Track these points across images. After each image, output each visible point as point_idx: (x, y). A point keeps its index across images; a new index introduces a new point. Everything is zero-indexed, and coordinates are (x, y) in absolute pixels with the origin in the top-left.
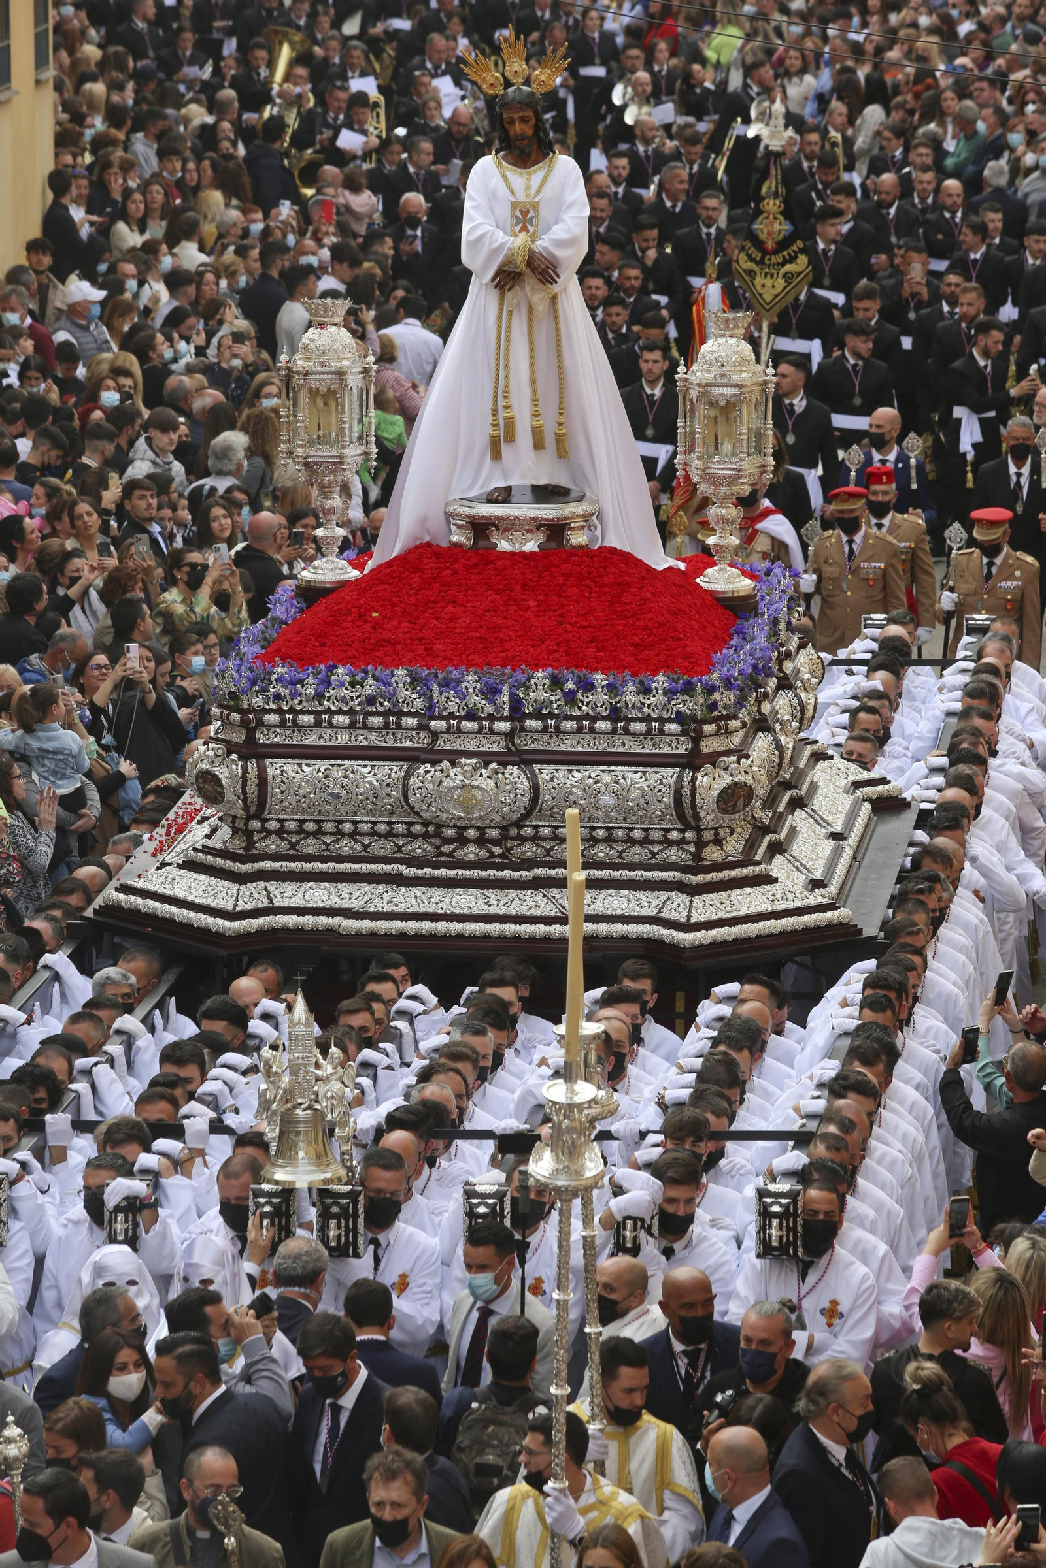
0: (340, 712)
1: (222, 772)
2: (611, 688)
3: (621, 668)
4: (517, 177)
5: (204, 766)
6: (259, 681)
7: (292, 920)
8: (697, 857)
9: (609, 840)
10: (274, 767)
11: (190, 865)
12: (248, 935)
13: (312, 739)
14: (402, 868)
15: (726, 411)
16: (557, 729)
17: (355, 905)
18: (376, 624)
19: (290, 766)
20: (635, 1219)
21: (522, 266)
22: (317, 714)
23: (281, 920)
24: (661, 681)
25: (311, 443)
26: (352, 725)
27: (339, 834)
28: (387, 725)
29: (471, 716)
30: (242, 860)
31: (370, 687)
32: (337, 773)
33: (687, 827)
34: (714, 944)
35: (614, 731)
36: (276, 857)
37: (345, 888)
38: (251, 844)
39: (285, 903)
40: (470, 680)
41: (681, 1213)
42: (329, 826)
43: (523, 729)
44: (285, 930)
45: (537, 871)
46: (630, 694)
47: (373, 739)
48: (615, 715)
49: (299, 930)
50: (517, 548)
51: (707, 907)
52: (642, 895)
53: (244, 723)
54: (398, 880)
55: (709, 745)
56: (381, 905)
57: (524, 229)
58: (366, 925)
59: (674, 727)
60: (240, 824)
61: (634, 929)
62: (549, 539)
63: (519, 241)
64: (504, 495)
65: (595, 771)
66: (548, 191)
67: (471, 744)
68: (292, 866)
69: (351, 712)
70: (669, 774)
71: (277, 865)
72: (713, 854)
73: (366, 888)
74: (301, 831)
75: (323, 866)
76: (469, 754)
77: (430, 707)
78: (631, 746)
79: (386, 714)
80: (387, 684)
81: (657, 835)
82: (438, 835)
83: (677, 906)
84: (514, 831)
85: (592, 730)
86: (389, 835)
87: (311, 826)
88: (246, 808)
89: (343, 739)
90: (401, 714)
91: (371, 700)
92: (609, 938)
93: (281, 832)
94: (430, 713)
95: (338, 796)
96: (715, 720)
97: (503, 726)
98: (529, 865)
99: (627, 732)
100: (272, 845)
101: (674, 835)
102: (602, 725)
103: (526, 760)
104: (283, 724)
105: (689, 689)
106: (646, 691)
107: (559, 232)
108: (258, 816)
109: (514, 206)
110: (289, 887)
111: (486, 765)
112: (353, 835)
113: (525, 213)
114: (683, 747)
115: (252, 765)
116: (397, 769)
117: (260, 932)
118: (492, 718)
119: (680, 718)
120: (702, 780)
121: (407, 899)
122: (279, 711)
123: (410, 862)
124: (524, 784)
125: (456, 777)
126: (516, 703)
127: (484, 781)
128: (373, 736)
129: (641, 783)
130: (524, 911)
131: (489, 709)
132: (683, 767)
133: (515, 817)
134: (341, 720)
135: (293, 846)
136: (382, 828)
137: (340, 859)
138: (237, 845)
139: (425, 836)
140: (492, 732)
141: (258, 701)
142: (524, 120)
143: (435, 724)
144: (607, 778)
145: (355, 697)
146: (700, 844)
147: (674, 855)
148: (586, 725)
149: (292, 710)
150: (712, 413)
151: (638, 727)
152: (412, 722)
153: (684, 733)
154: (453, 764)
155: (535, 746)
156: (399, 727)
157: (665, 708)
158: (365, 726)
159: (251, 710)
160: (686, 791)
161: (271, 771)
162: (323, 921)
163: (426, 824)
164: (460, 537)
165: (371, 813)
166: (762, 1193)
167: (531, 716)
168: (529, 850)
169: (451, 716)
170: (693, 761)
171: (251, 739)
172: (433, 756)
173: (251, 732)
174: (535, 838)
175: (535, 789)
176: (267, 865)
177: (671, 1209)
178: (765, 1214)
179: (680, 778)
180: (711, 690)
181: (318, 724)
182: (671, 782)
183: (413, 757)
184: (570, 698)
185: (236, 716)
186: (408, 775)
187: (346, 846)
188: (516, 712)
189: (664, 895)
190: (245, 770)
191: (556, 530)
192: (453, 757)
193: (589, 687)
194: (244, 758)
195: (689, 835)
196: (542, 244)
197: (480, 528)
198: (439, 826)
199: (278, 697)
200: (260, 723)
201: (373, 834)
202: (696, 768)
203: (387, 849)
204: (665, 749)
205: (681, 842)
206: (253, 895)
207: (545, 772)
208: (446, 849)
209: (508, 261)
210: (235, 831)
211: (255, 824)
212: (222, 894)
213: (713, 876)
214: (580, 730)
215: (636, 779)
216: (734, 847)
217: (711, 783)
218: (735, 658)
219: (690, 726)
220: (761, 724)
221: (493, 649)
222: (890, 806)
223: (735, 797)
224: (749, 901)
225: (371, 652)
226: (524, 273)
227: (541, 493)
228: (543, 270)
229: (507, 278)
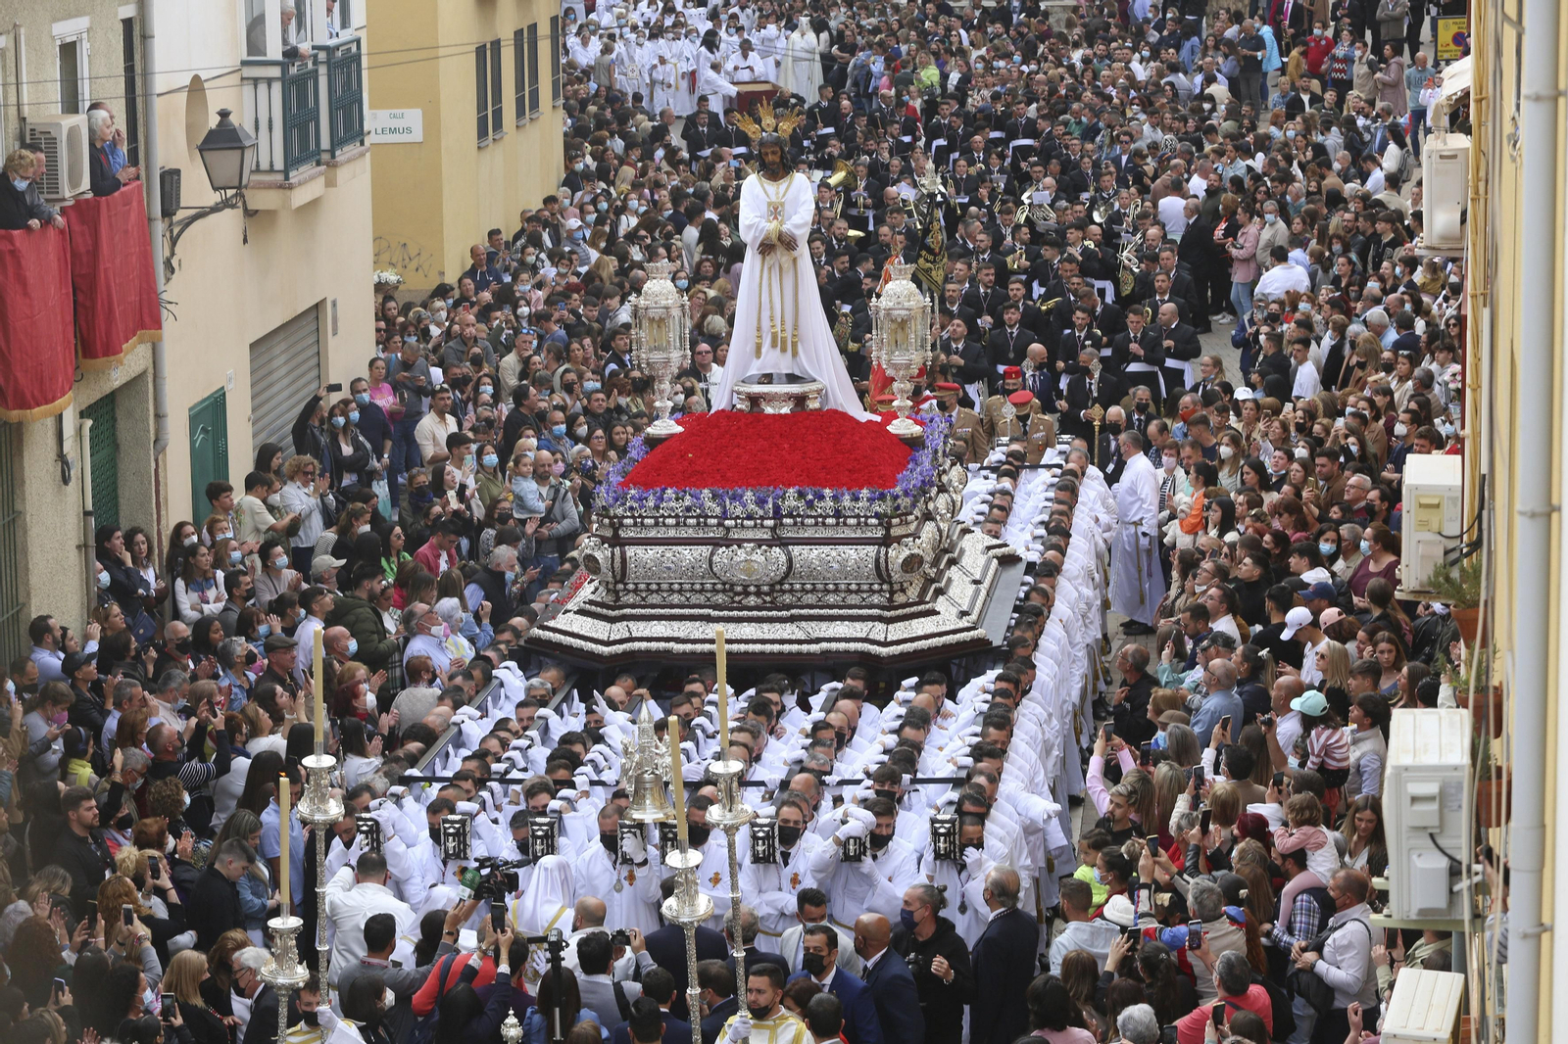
0: (670, 516)
1: (598, 555)
2: (835, 498)
3: (841, 486)
4: (771, 187)
5: (588, 551)
6: (621, 498)
7: (643, 645)
8: (890, 600)
9: (836, 591)
10: (630, 551)
11: (581, 612)
12: (617, 655)
13: (652, 534)
14: (710, 611)
15: (903, 324)
16: (802, 523)
17: (682, 635)
18: (691, 462)
19: (639, 550)
20: (855, 838)
21: (775, 240)
22: (656, 518)
23: (637, 645)
24: (865, 493)
25: (651, 350)
26: (678, 524)
27: (671, 591)
28: (698, 524)
29: (749, 517)
30: (613, 608)
31: (688, 501)
32: (669, 554)
33: (883, 582)
34: (902, 654)
35: (838, 524)
36: (633, 606)
37: (676, 624)
38: (618, 599)
39: (639, 635)
40: (749, 495)
41: (884, 833)
42: (665, 586)
43: (782, 524)
44: (640, 651)
45: (793, 611)
46: (846, 501)
47: (690, 533)
48: (838, 514)
49: (648, 652)
50: (777, 412)
51: (897, 631)
52: (858, 625)
53: (612, 525)
54: (708, 619)
55: (895, 532)
56: (697, 635)
57: (776, 218)
58: (688, 647)
59: (874, 521)
60: (611, 586)
61: (852, 646)
62: (796, 405)
63: (773, 225)
64: (768, 378)
65: (826, 549)
66: (789, 195)
67: (750, 535)
68: (643, 611)
69: (677, 516)
70: (872, 550)
71: (634, 611)
72: (900, 598)
73: (688, 624)
74: (648, 590)
75: (662, 611)
76: (749, 541)
77: (725, 512)
78: (849, 534)
79: (698, 517)
80: (698, 499)
81: (865, 587)
82: (731, 590)
83: (878, 631)
84: (778, 587)
85: (824, 524)
86: (701, 591)
87: (654, 587)
88: (614, 576)
89: (672, 533)
90: (707, 517)
91: (688, 509)
92: (838, 652)
93: (636, 591)
94: (724, 515)
95: (669, 568)
96: (899, 516)
97: (770, 523)
98: (788, 607)
99: (845, 524)
100: (631, 599)
101: (876, 587)
102: (830, 521)
103: (784, 543)
104: (635, 524)
105: (882, 497)
106: (856, 499)
107: (796, 219)
108: (622, 581)
109: (769, 204)
110: (641, 625)
111: (760, 547)
112: (680, 591)
113: (776, 209)
114: (880, 533)
115: (617, 550)
116: (705, 550)
117: (625, 653)
118: (762, 518)
119: (877, 515)
120: (892, 553)
121: (713, 630)
122: (633, 517)
123: (716, 607)
124: (783, 558)
125: (741, 555)
126: (777, 509)
127: (758, 557)
128: (690, 531)
129: (855, 556)
130: (786, 636)
131: (761, 512)
132: (880, 545)
133: (778, 578)
134: (671, 521)
135: (643, 599)
136: (698, 587)
137: (672, 606)
138: (609, 599)
139: (724, 591)
140: (762, 526)
141: (620, 511)
142: (773, 153)
143: (728, 523)
144: (834, 553)
145: (679, 507)
146: (892, 592)
147: (876, 599)
148: (820, 521)
149: (640, 516)
150: (894, 326)
151: (852, 521)
152: (714, 521)
153: (880, 524)
154: (739, 547)
155: (789, 535)
156: (706, 524)
157: (868, 509)
158: (685, 525)
159: (616, 516)
160: (882, 560)
161: (628, 554)
162: (662, 645)
163: (724, 584)
165: (691, 578)
166: (933, 821)
167: (786, 516)
168: (787, 599)
169: (738, 517)
170: (886, 541)
171: (616, 535)
172: (727, 542)
173: (616, 531)
174: (791, 591)
175: (790, 561)
176: (627, 611)
177: (878, 831)
178: (935, 834)
179: (879, 552)
180: (896, 498)
181: (657, 524)
182: (873, 555)
183: (715, 543)
184: (810, 505)
185: (606, 521)
186: (712, 554)
187: (676, 599)
188: (777, 514)
189: (870, 624)
190: (613, 554)
191: (800, 400)
192: (740, 543)
193: (821, 498)
194: (612, 546)
195: (885, 587)
196: (787, 227)
197: (754, 400)
198: (732, 585)
199: (631, 509)
200: (621, 525)
201: (692, 590)
202: (888, 546)
203: (702, 599)
204: (869, 535)
205: (881, 590)
206: (619, 630)
207: (796, 550)
208: (737, 599)
209: (767, 238)
210: (608, 591)
211: (620, 586)
212: (600, 629)
213: (900, 612)
214: (816, 524)
215: (851, 553)
216: (913, 593)
217: (898, 555)
218: (911, 477)
219: (884, 520)
220: (928, 516)
221: (762, 475)
222: (1009, 560)
223: (912, 563)
224: (921, 626)
225: (688, 479)
226: (776, 245)
227: (792, 378)
228: (788, 243)
229: (766, 248)
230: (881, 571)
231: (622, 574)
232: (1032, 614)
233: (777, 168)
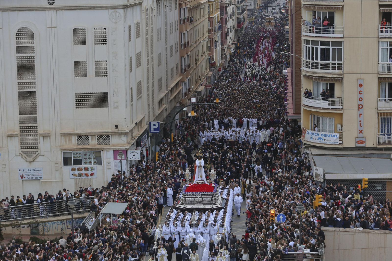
2: (207, 193)
4: (199, 161)
9: (207, 202)
11: (181, 204)
13: (189, 196)
14: (195, 204)
15: (213, 175)
16: (204, 195)
17: (192, 206)
19: (187, 198)
25: (187, 177)
32: (190, 198)
34: (214, 208)
38: (185, 203)
40: (198, 192)
44: (188, 208)
45: (203, 204)
50: (200, 184)
51: (213, 206)
52: (209, 205)
58: (193, 208)
63: (200, 165)
64: (199, 180)
65: (206, 198)
66: (201, 161)
68: (188, 204)
75: (190, 204)
80: (193, 193)
83: (212, 206)
87: (189, 202)
89: (191, 196)
90: (194, 195)
92: (208, 208)
93: (187, 202)
95: (190, 200)
103: (202, 197)
105: (212, 193)
106: (209, 193)
107: (202, 164)
110: (188, 206)
112: (191, 202)
113: (200, 163)
115: (185, 198)
116: (194, 198)
117: (186, 208)
118: (200, 195)
121: (195, 206)
122: (187, 195)
125: (198, 198)
127: (199, 199)
130: (202, 207)
133: (201, 201)
139: (196, 202)
141: (185, 194)
142: (200, 157)
145: (191, 194)
146: (213, 202)
147: (211, 203)
148: (206, 195)
151: (209, 195)
162: (190, 208)
164: (197, 183)
167: (202, 195)
169: (197, 195)
170: (212, 197)
172: (196, 197)
173: (185, 196)
174: (203, 202)
175: (203, 199)
183: (195, 197)
184: (205, 193)
191: (203, 183)
197: (198, 183)
201: (193, 202)
206: (185, 206)
212: (184, 206)
213: (214, 204)
215: (209, 198)
216: (215, 202)
217: (213, 198)
218: (215, 190)
219: (212, 195)
220: (216, 194)
221: (200, 191)
222: (223, 199)
223: (215, 199)
224: (216, 206)
225: (192, 191)
226: (200, 167)
227: (201, 180)
228: (201, 166)
229: (199, 167)
230: (212, 200)
231: (186, 200)
232: (226, 204)
233: (200, 159)
